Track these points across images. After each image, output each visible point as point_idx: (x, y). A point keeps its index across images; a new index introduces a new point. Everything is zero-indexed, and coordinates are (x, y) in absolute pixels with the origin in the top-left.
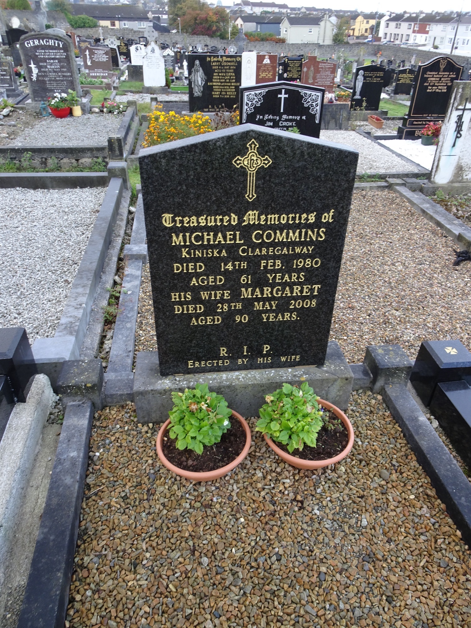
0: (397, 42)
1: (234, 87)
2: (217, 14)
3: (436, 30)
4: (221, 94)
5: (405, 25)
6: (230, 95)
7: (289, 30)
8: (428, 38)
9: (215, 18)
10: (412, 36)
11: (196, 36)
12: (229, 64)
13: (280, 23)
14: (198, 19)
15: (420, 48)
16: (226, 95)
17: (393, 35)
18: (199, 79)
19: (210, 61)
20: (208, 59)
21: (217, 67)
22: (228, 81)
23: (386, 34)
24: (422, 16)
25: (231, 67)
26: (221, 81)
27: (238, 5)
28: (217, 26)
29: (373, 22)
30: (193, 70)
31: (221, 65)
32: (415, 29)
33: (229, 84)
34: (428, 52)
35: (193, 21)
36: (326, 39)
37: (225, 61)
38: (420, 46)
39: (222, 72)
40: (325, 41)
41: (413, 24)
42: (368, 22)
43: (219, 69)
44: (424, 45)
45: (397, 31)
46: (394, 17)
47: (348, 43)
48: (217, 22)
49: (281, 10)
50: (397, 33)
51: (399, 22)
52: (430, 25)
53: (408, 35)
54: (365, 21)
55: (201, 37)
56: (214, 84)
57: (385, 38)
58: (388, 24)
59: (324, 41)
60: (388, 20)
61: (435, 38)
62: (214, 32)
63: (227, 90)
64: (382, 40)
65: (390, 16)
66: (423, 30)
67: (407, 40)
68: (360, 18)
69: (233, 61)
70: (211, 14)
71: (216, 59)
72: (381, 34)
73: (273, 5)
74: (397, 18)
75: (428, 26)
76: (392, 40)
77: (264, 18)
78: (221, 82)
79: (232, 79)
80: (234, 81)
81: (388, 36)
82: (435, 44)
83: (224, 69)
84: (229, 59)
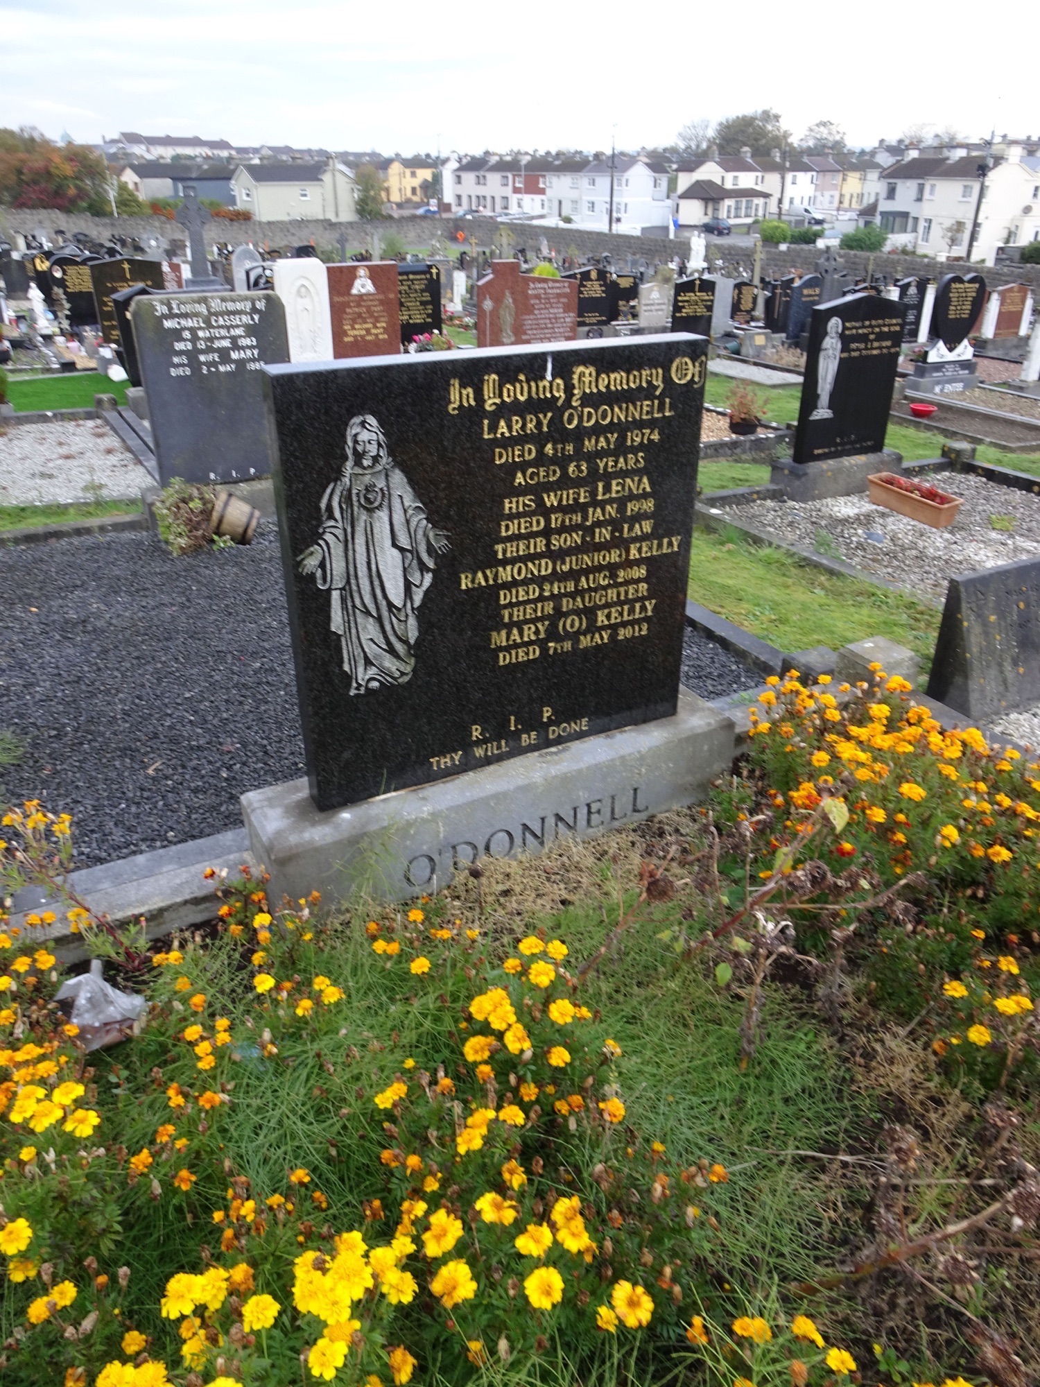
0: (487, 213)
1: (642, 572)
2: (71, 160)
3: (559, 186)
4: (552, 634)
5: (494, 179)
6: (614, 628)
7: (254, 192)
8: (546, 203)
9: (68, 169)
10: (514, 198)
11: (27, 211)
12: (619, 414)
13: (229, 179)
14: (25, 171)
15: (535, 222)
16: (592, 628)
17: (474, 199)
18: (390, 564)
19: (474, 414)
20: (459, 396)
21: (531, 452)
22: (604, 534)
23: (459, 197)
24: (525, 160)
25: (635, 438)
26: (557, 542)
27: (113, 141)
28: (77, 187)
29: (425, 174)
30: (332, 497)
31: (558, 433)
32: (518, 185)
33: (614, 556)
34: (556, 229)
35: (13, 177)
36: (340, 209)
37: (587, 400)
38: (533, 218)
39: (565, 482)
40: (341, 214)
41: (510, 176)
42: (413, 174)
43: (541, 460)
44: (542, 217)
45: (481, 191)
46: (468, 163)
47: (390, 217)
48: (77, 178)
49: (216, 152)
50: (480, 194)
51: (481, 173)
52: (544, 176)
53: (506, 198)
54: (408, 172)
55: (43, 214)
56: (506, 574)
57: (460, 205)
58: (459, 177)
59: (337, 215)
60: (458, 169)
61: (560, 202)
62: (73, 201)
63: (598, 599)
64: (454, 208)
65: (460, 160)
66: (532, 188)
67: (506, 208)
68: (395, 168)
69: (647, 392)
70: (57, 160)
71: (518, 392)
72: (448, 197)
73: (196, 142)
74: (476, 165)
75: (541, 180)
76: (474, 208)
77: (188, 168)
78: (557, 556)
79: (638, 517)
80: (647, 526)
81: (465, 200)
82: (564, 213)
83: (579, 455)
84: (618, 380)
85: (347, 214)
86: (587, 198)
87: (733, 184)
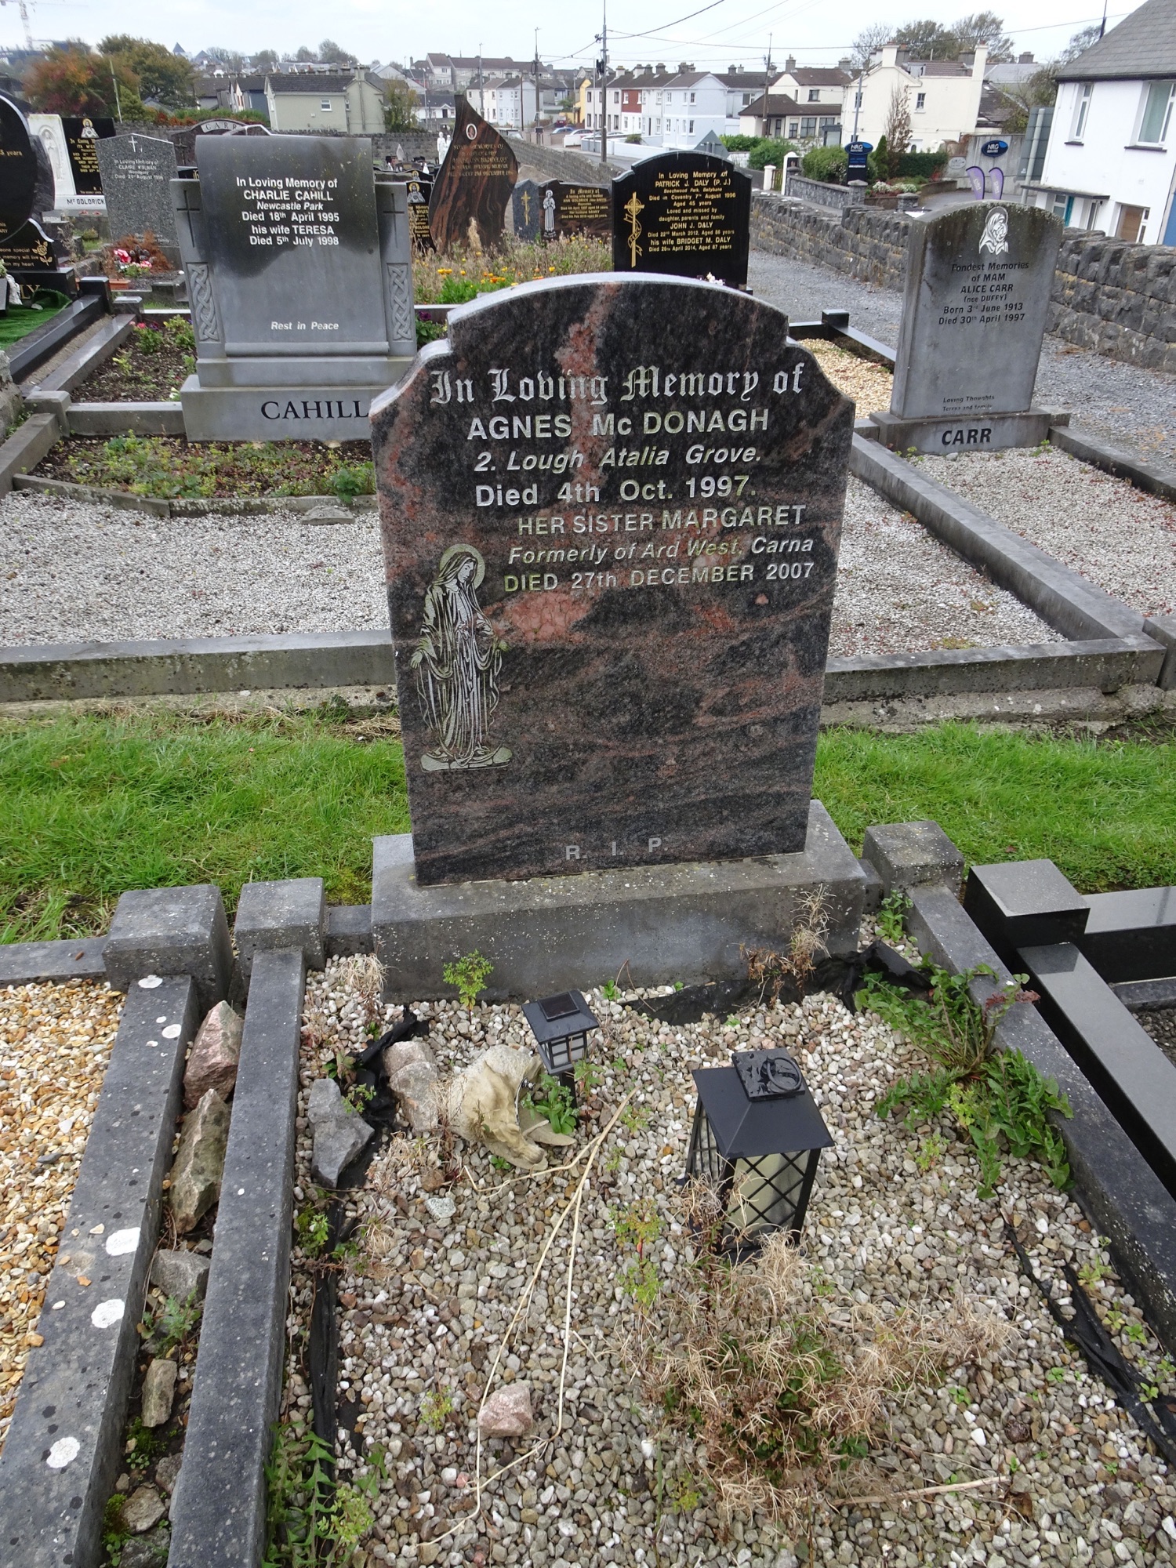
2: (90, 68)
3: (650, 99)
5: (610, 96)
8: (641, 122)
10: (622, 117)
13: (262, 91)
24: (636, 74)
28: (88, 94)
32: (624, 102)
36: (368, 121)
40: (368, 127)
41: (620, 92)
52: (644, 91)
53: (617, 117)
59: (364, 127)
61: (650, 121)
66: (633, 107)
68: (587, 83)
75: (641, 96)
85: (377, 127)
86: (666, 116)
87: (811, 99)
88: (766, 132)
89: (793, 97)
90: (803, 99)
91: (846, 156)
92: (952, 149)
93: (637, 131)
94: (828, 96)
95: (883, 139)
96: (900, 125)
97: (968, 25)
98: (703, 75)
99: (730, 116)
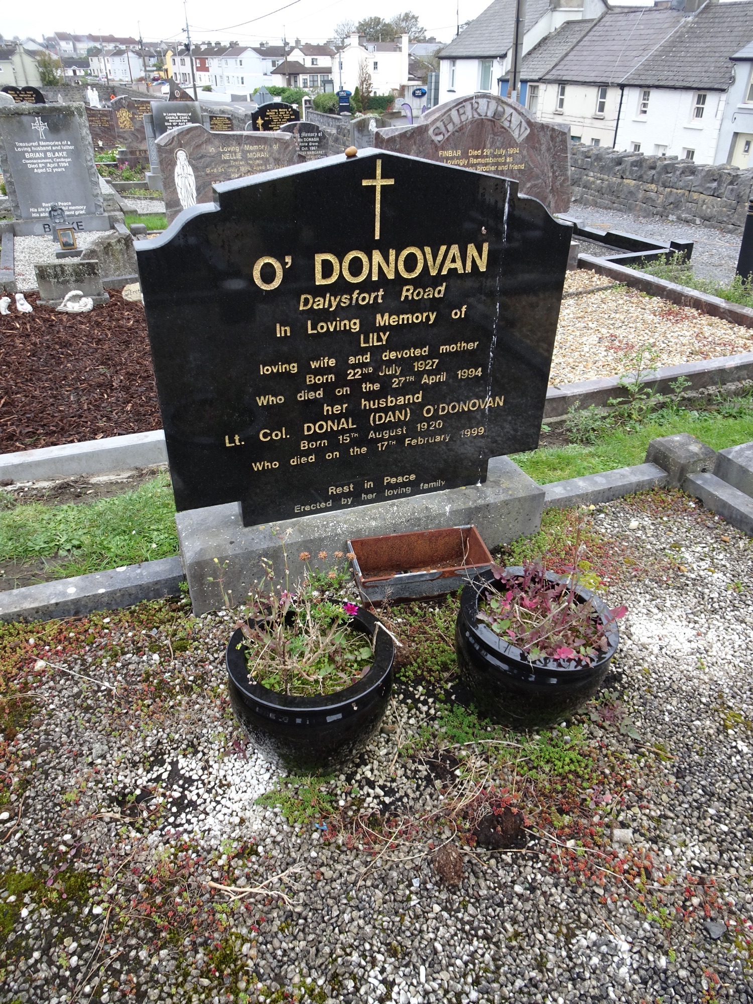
85: (36, 83)
86: (226, 74)
87: (313, 64)
88: (289, 84)
89: (302, 63)
90: (308, 64)
91: (338, 98)
92: (396, 93)
93: (207, 84)
94: (323, 62)
95: (357, 88)
96: (365, 80)
97: (399, 19)
98: (245, 49)
99: (266, 74)
